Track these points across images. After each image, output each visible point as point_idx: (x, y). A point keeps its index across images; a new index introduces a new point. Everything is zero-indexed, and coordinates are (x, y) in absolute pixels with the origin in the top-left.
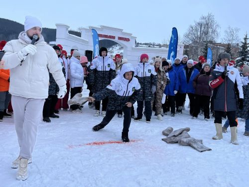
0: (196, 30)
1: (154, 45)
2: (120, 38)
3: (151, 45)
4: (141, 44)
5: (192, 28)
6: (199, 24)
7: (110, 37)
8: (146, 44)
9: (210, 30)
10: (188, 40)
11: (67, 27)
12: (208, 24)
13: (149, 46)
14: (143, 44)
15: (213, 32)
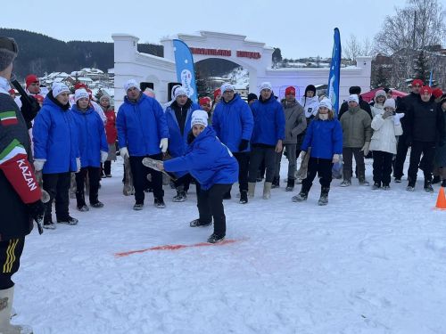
0: (401, 26)
1: (318, 62)
2: (241, 54)
3: (313, 61)
4: (291, 61)
5: (391, 21)
6: (405, 12)
7: (222, 52)
8: (301, 61)
9: (430, 24)
10: (384, 46)
11: (134, 39)
12: (423, 12)
13: (309, 66)
14: (297, 61)
15: (437, 26)
